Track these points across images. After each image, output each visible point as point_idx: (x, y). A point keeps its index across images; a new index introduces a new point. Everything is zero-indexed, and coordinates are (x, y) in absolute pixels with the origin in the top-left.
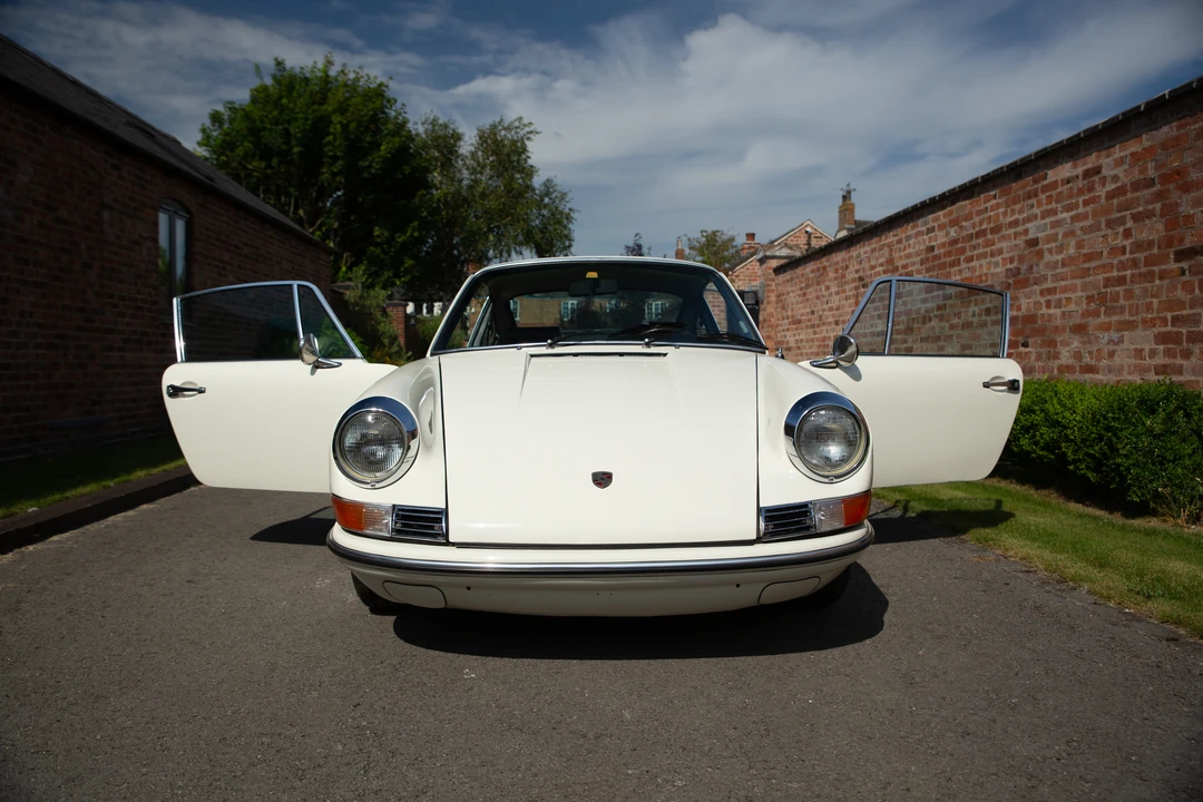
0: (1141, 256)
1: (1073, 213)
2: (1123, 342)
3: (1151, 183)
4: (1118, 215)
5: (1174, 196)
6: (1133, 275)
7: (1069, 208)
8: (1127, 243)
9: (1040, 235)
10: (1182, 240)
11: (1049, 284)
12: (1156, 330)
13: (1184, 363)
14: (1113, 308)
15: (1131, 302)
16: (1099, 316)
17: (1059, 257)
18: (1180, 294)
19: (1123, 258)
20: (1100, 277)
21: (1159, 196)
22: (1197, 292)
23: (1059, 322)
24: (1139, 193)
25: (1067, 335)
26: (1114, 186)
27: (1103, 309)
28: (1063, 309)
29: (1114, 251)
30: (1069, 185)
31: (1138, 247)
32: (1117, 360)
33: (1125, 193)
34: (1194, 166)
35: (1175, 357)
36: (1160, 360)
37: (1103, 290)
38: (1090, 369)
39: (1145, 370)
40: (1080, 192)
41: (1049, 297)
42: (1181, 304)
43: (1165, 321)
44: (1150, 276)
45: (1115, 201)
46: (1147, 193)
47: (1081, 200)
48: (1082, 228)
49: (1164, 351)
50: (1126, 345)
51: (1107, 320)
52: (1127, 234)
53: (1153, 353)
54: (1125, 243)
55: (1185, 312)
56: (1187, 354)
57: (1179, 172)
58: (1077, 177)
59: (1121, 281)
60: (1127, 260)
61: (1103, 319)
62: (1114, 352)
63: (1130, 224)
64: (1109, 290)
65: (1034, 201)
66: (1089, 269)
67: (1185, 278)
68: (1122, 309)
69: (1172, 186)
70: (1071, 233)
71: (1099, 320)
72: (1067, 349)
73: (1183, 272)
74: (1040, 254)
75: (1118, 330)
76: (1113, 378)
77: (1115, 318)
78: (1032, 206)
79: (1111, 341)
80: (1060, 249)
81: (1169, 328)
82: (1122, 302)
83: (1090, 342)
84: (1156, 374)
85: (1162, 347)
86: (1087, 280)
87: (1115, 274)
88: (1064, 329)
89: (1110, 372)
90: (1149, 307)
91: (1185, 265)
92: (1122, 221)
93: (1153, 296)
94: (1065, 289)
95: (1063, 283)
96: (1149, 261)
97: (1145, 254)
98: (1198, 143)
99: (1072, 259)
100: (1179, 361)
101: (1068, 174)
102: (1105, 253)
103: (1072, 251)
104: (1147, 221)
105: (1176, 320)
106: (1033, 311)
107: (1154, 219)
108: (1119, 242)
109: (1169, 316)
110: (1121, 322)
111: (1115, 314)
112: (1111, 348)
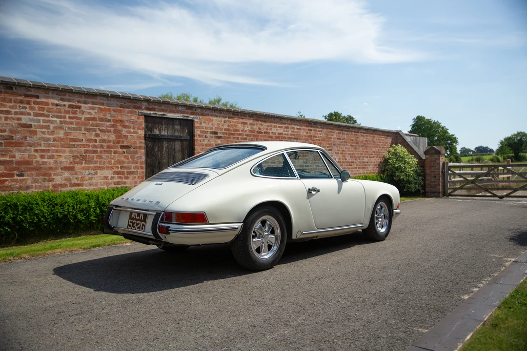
0: (105, 145)
1: (62, 120)
2: (97, 174)
3: (109, 121)
4: (92, 127)
5: (120, 128)
6: (101, 151)
7: (58, 117)
8: (98, 139)
9: (33, 123)
10: (123, 142)
11: (43, 148)
12: (114, 170)
13: (126, 181)
14: (90, 161)
15: (100, 160)
16: (82, 164)
17: (52, 137)
18: (123, 159)
19: (96, 144)
20: (82, 149)
21: (113, 126)
22: (130, 159)
23: (52, 165)
24: (103, 123)
25: (59, 171)
26: (89, 116)
27: (84, 162)
28: (54, 160)
29: (89, 140)
30: (58, 107)
31: (104, 141)
32: (94, 181)
33: (96, 120)
34: (127, 121)
35: (122, 179)
36: (116, 180)
37: (84, 154)
38: (78, 185)
39: (109, 184)
40: (68, 112)
41: (43, 154)
42: (124, 162)
43: (118, 168)
44: (110, 152)
45: (90, 122)
46: (108, 124)
47: (67, 116)
48: (69, 128)
49: (118, 177)
50: (99, 175)
51: (87, 165)
52: (97, 135)
53: (112, 178)
54: (96, 138)
55: (125, 165)
56: (127, 178)
57: (121, 121)
58: (64, 105)
59: (95, 152)
60: (98, 145)
61: (84, 165)
62: (92, 178)
63: (98, 132)
64: (88, 155)
65: (28, 106)
66: (74, 145)
67: (124, 154)
68: (96, 162)
69: (118, 124)
70: (61, 128)
71: (82, 166)
72: (59, 177)
73: (124, 153)
74: (35, 133)
75: (94, 170)
76: (92, 187)
77: (91, 165)
78: (26, 108)
79: (89, 174)
80: (52, 133)
81: (120, 170)
82: (95, 159)
83: (76, 174)
84: (114, 185)
85: (117, 176)
86: (73, 149)
87: (91, 149)
88: (56, 168)
89: (90, 185)
90: (110, 163)
91: (125, 150)
92: (95, 130)
93: (112, 159)
94: (57, 151)
95: (54, 148)
96: (108, 147)
97: (107, 144)
98: (128, 114)
99: (62, 139)
100: (124, 180)
101: (58, 102)
102: (84, 140)
103: (62, 136)
104: (107, 133)
105: (122, 167)
106: (27, 159)
107: (110, 133)
108: (93, 137)
109: (119, 166)
110: (95, 167)
111: (92, 163)
112: (90, 176)
